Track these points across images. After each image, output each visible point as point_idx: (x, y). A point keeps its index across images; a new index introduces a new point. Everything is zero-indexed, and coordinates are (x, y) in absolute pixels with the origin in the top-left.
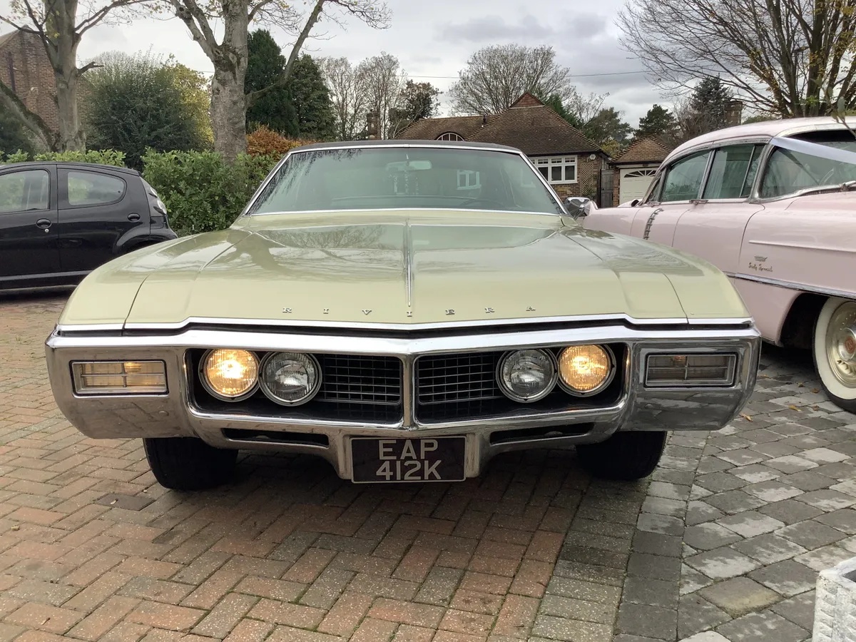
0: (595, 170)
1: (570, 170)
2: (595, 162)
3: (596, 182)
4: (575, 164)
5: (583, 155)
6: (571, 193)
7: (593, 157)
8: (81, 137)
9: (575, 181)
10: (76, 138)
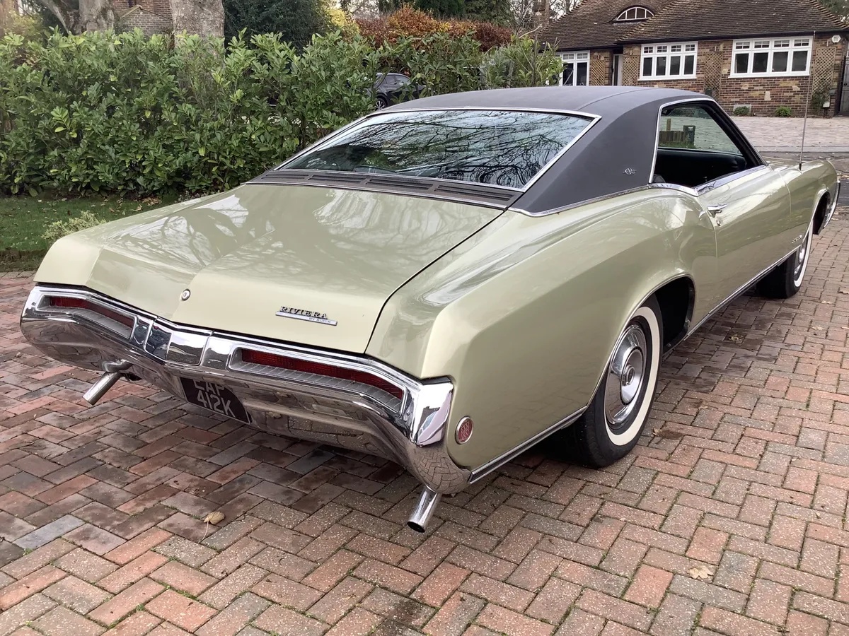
0: (838, 57)
1: (800, 56)
2: (839, 46)
3: (837, 75)
4: (809, 49)
5: (822, 35)
6: (799, 89)
7: (836, 39)
8: (105, 18)
9: (806, 73)
10: (98, 17)
